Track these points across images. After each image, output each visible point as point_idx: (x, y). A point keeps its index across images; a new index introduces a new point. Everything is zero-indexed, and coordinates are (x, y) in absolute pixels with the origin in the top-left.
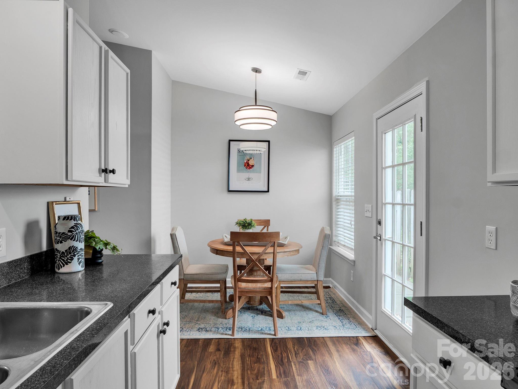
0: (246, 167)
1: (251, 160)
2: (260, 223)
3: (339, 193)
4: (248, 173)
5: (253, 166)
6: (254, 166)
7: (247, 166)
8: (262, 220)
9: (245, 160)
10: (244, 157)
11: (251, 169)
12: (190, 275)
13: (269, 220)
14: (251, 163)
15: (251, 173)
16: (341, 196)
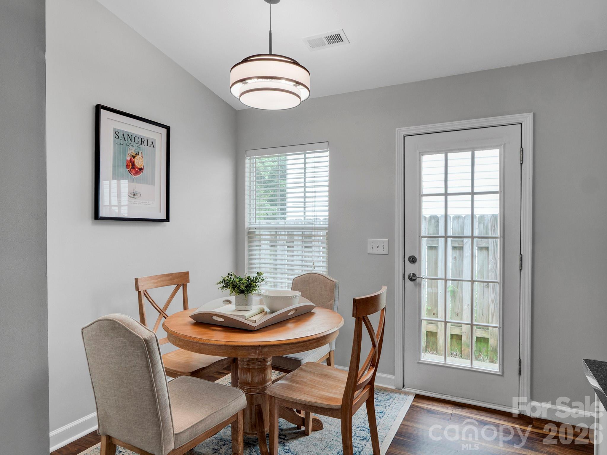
0: (129, 170)
1: (138, 156)
2: (171, 279)
4: (133, 182)
5: (141, 169)
6: (144, 169)
7: (131, 168)
8: (175, 273)
9: (127, 156)
10: (125, 148)
11: (139, 176)
12: (188, 432)
14: (138, 162)
15: (138, 183)
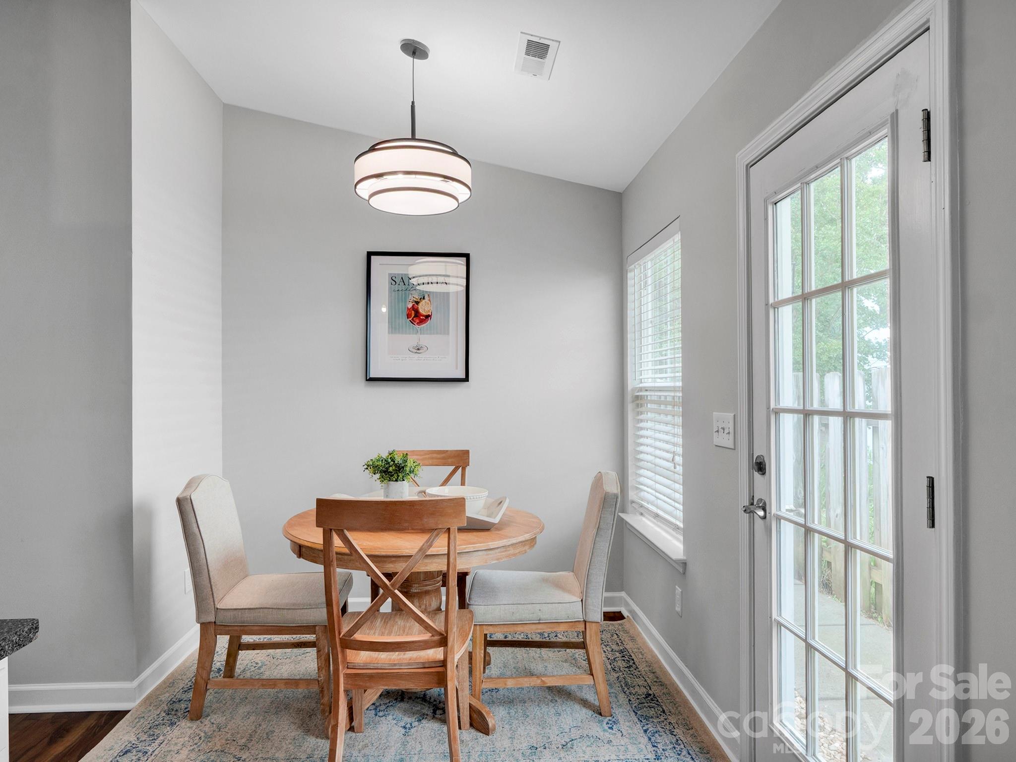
0: (410, 319)
1: (424, 301)
2: (443, 458)
3: (641, 383)
4: (416, 334)
5: (428, 317)
6: (432, 316)
7: (414, 317)
8: (451, 451)
9: (408, 302)
10: (405, 294)
11: (424, 325)
12: (232, 613)
13: (467, 452)
14: (423, 309)
15: (424, 334)
16: (646, 390)
